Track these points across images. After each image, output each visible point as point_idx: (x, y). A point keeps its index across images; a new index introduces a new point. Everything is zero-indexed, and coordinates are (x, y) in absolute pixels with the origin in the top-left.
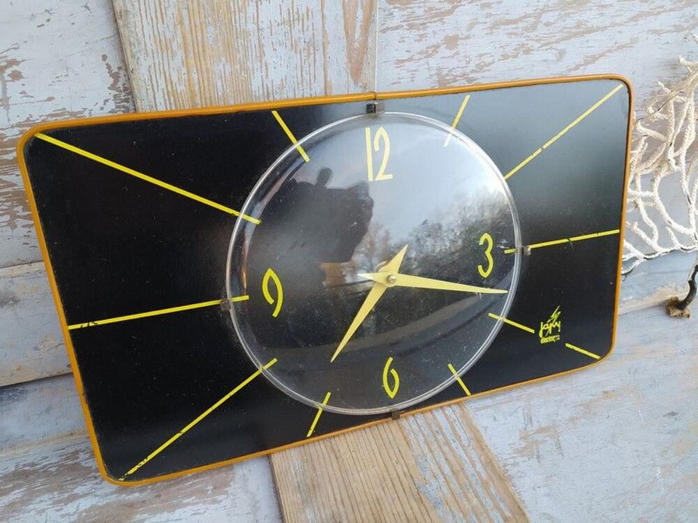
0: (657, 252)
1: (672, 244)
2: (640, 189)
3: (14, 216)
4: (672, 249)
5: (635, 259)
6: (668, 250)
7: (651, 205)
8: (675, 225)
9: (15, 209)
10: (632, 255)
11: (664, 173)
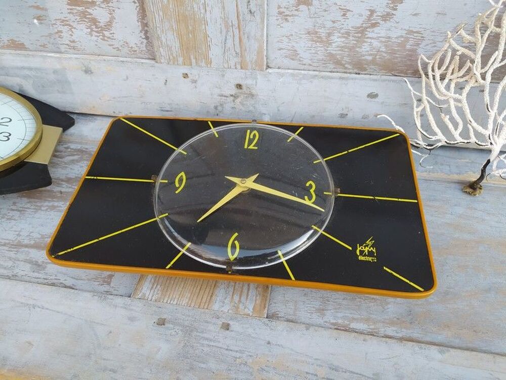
0: (456, 140)
1: (469, 138)
2: (453, 92)
3: (92, 30)
4: (469, 141)
5: (439, 141)
6: (466, 141)
7: (460, 105)
8: (474, 124)
9: (92, 27)
10: (437, 138)
11: (472, 84)
